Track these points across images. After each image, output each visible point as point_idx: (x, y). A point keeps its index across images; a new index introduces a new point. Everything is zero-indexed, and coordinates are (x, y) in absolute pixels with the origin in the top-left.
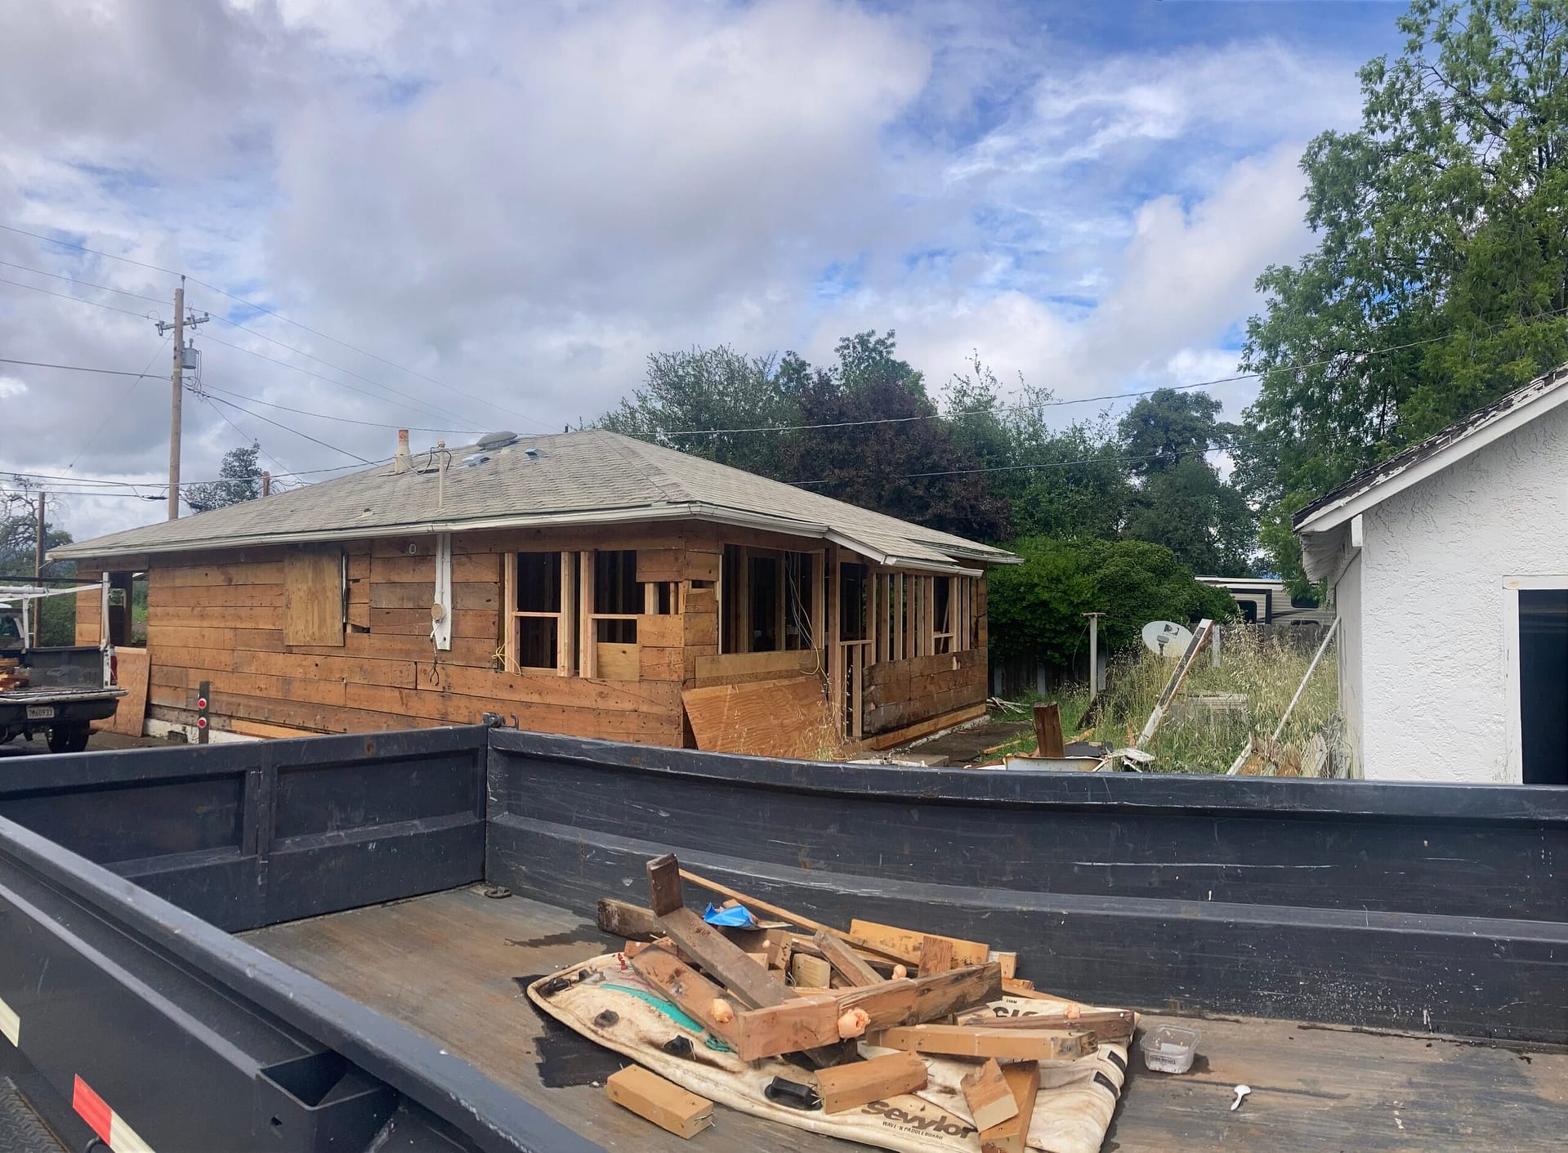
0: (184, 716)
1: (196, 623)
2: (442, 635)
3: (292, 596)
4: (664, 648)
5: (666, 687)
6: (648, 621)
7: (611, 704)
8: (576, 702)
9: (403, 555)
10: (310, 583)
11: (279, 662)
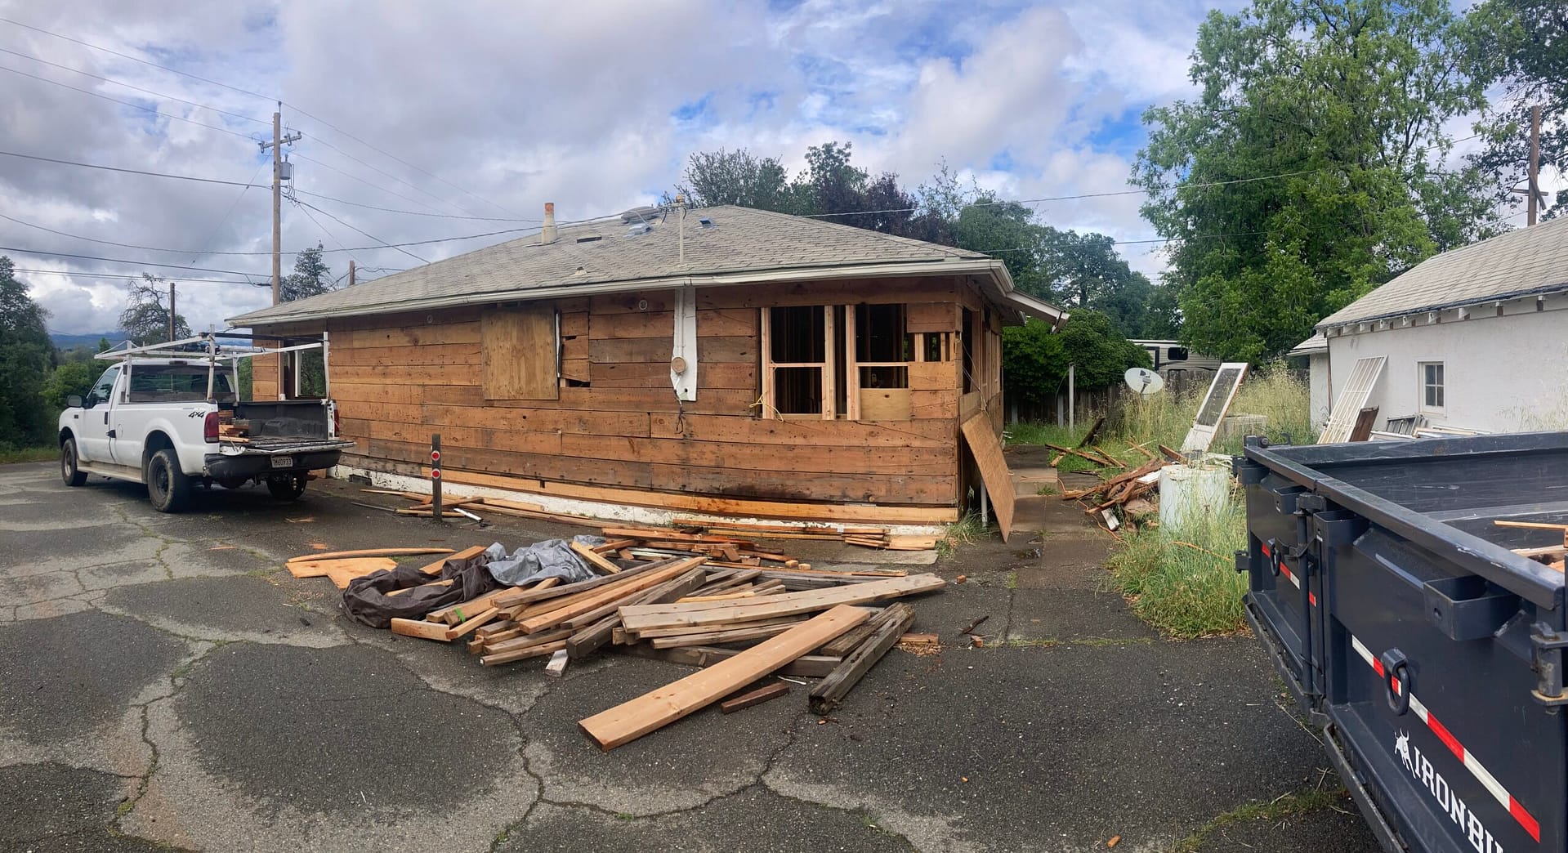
0: (366, 462)
1: (377, 380)
2: (686, 386)
3: (491, 353)
4: (936, 391)
5: (940, 425)
6: (918, 368)
7: (881, 441)
8: (845, 442)
9: (630, 311)
10: (515, 341)
11: (478, 416)
